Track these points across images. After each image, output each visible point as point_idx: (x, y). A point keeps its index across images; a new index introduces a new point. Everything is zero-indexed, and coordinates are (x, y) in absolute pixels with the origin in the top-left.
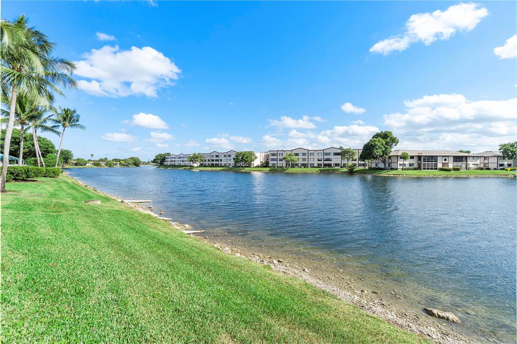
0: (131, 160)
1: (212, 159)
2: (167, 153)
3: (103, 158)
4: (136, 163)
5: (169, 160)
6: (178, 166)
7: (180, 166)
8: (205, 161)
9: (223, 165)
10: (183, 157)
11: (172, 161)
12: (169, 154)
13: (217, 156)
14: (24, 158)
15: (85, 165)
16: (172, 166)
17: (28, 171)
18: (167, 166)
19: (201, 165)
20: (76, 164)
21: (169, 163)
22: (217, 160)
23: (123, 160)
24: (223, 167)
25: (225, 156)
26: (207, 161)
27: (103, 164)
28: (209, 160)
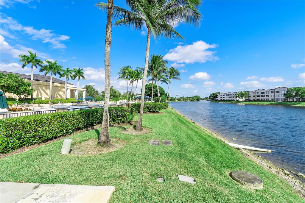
0: (195, 97)
1: (258, 95)
2: (217, 92)
3: (182, 97)
4: (198, 99)
5: (220, 97)
6: (226, 101)
7: (228, 101)
8: (250, 96)
9: (270, 100)
10: (230, 95)
11: (222, 98)
12: (219, 93)
13: (262, 93)
14: (153, 98)
15: (174, 100)
16: (222, 100)
17: (155, 106)
18: (218, 101)
19: (246, 100)
20: (171, 100)
21: (219, 99)
22: (262, 96)
23: (191, 98)
24: (270, 101)
25: (272, 92)
26: (252, 96)
27: (182, 99)
28: (254, 96)
